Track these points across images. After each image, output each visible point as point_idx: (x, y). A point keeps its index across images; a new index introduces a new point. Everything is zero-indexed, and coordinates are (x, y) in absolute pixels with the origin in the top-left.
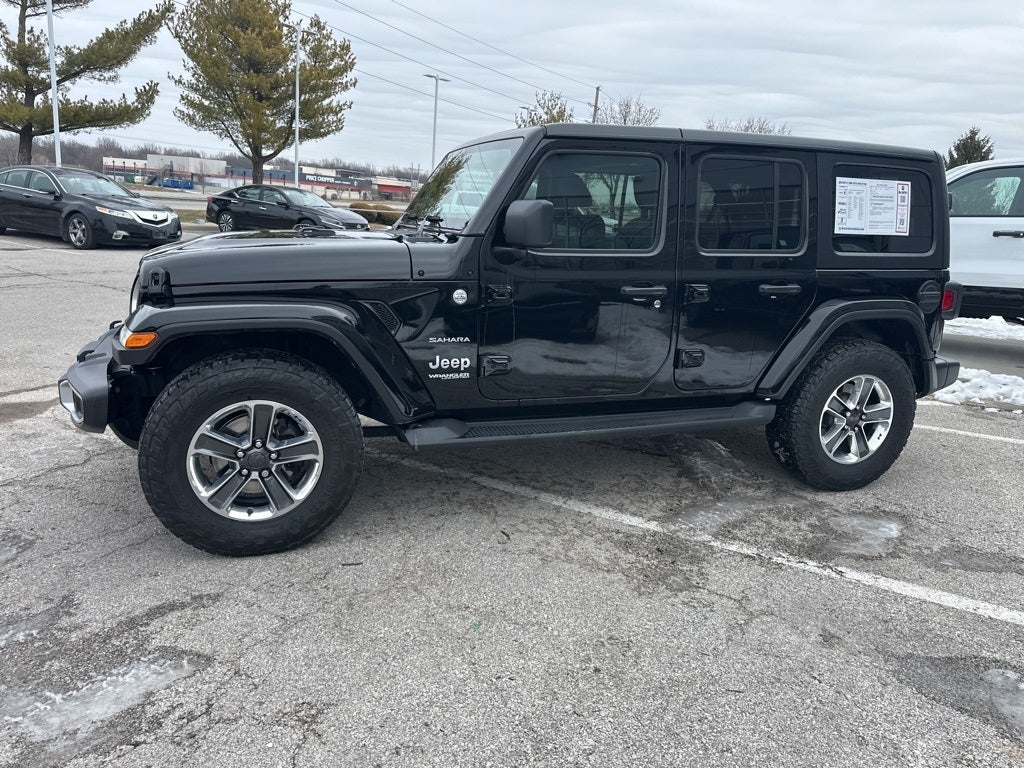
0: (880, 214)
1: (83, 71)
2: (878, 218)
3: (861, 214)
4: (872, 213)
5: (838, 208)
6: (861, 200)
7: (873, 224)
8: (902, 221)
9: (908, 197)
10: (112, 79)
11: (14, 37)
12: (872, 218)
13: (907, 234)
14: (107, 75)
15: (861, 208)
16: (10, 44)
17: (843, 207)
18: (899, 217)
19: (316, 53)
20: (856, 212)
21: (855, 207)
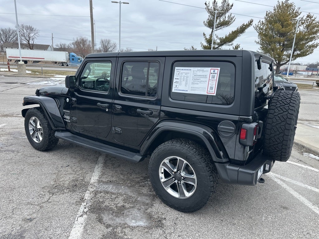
0: (198, 84)
1: (224, 44)
2: (196, 86)
3: (186, 84)
4: (193, 83)
5: (175, 80)
6: (187, 77)
7: (193, 89)
8: (212, 88)
9: (217, 77)
10: (232, 45)
11: (208, 37)
12: (192, 86)
13: (215, 95)
14: (230, 44)
15: (187, 81)
16: (206, 39)
17: (177, 80)
18: (210, 86)
19: (307, 27)
20: (184, 83)
21: (183, 80)
